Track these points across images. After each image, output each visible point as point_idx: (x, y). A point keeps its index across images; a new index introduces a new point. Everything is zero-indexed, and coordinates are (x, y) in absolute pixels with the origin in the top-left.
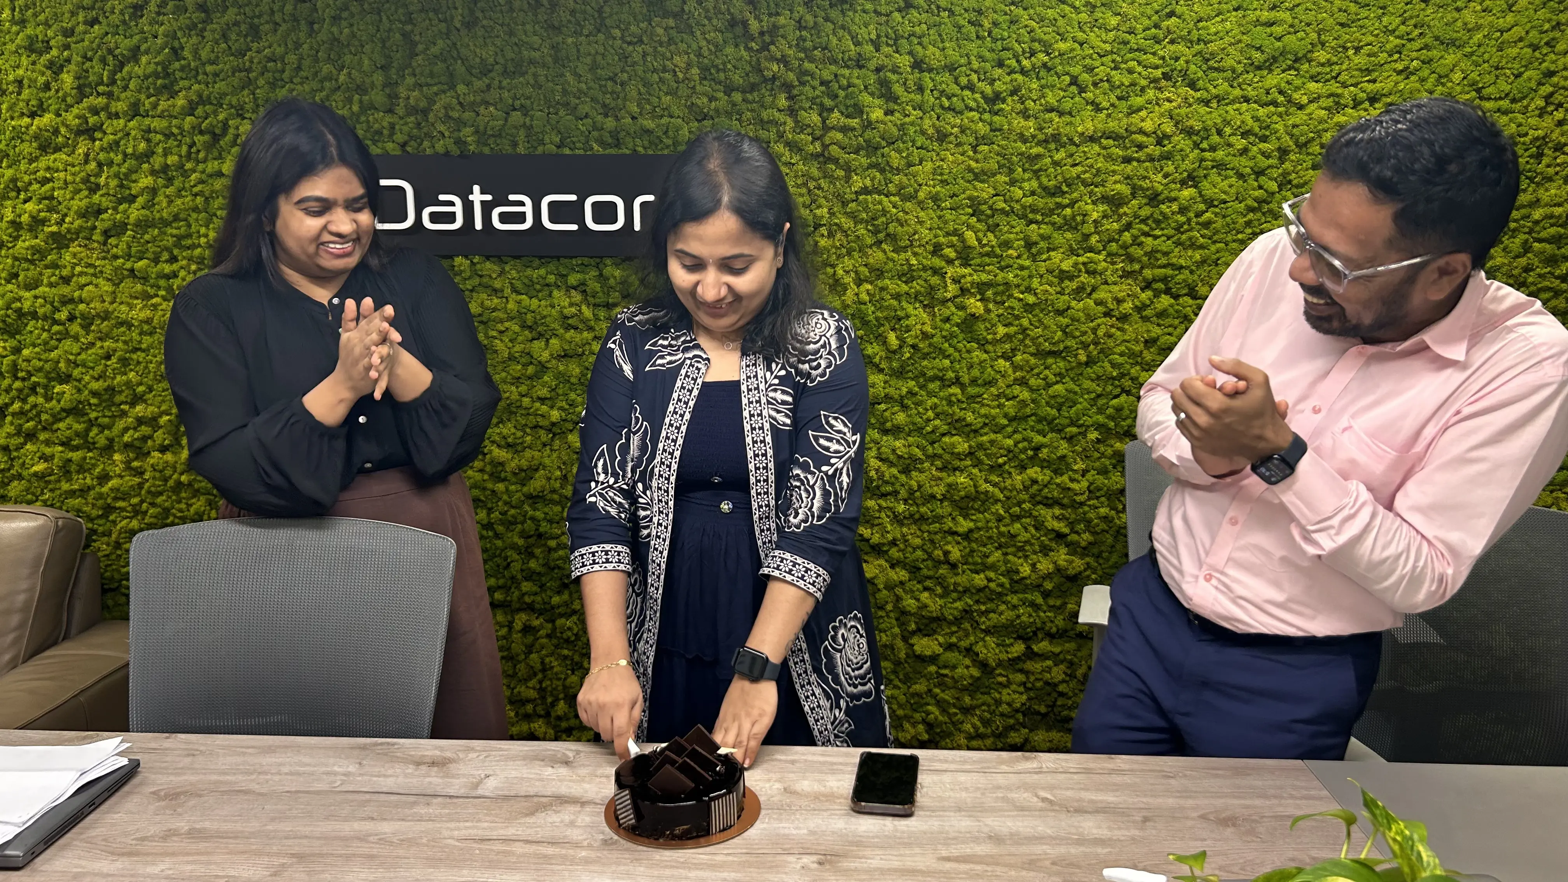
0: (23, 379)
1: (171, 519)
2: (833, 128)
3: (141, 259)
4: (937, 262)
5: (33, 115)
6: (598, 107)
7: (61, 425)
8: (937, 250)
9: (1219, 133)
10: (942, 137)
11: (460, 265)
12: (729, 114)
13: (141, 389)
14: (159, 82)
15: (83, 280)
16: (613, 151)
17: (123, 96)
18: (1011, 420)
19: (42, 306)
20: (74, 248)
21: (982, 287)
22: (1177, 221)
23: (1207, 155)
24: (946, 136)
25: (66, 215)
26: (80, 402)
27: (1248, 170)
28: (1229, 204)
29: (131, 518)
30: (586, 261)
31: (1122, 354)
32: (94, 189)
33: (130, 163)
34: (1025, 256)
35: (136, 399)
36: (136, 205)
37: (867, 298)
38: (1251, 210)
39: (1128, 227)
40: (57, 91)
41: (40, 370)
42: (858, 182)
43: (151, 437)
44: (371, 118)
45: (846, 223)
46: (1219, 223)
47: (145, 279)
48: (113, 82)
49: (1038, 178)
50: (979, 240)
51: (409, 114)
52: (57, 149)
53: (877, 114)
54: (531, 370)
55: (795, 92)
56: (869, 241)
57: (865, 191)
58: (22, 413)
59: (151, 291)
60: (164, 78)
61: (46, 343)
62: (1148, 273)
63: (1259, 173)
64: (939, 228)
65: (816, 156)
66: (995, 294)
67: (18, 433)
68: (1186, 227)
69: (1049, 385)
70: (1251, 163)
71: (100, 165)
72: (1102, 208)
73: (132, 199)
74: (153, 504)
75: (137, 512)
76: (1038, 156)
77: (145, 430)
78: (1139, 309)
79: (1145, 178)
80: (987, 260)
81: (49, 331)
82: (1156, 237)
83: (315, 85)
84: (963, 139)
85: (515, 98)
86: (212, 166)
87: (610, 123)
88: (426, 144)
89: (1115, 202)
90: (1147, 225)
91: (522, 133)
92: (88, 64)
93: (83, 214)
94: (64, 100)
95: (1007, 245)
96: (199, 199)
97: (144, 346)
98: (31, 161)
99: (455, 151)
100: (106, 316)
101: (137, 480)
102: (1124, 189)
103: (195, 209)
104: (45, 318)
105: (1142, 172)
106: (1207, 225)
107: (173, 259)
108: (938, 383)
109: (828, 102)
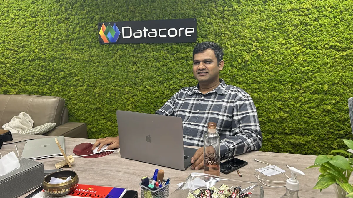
0: (55, 71)
1: (82, 101)
2: (225, 11)
3: (77, 46)
4: (251, 42)
5: (57, 16)
6: (172, 9)
7: (61, 81)
8: (251, 39)
9: (324, 7)
10: (252, 12)
11: (141, 45)
12: (201, 9)
13: (77, 73)
14: (81, 8)
15: (66, 50)
16: (175, 18)
17: (74, 11)
18: (269, 80)
19: (58, 56)
20: (64, 44)
21: (262, 48)
22: (312, 30)
23: (321, 13)
24: (253, 11)
25: (63, 37)
26: (65, 76)
27: (332, 17)
28: (327, 25)
29: (74, 101)
30: (168, 44)
31: (297, 64)
32: (68, 31)
33: (75, 25)
34: (273, 40)
35: (76, 75)
36: (76, 34)
37: (233, 51)
38: (333, 27)
39: (299, 32)
40: (61, 10)
41: (57, 69)
42: (231, 23)
43: (78, 83)
44: (123, 13)
45: (228, 33)
46: (324, 30)
47: (77, 50)
48: (72, 8)
49: (276, 21)
50: (261, 36)
51: (131, 12)
52: (61, 23)
53: (236, 7)
54: (156, 69)
55: (217, 3)
56: (234, 37)
57: (233, 25)
58: (54, 78)
59: (79, 52)
60: (82, 7)
61: (59, 64)
62: (304, 44)
63: (335, 17)
64: (251, 34)
65: (221, 17)
66: (265, 49)
67: (53, 83)
68: (315, 31)
69: (278, 71)
70: (333, 15)
71: (69, 26)
72: (292, 27)
73: (75, 33)
74: (79, 98)
75: (76, 99)
76: (276, 15)
77: (77, 82)
78: (302, 53)
79: (304, 20)
80: (263, 41)
81: (59, 61)
82: (307, 34)
83: (112, 7)
84: (257, 12)
85: (153, 7)
86: (91, 25)
87: (174, 12)
88: (134, 18)
89: (296, 26)
90: (304, 31)
91: (155, 15)
92: (67, 4)
93: (66, 36)
94: (63, 12)
95: (268, 37)
96: (88, 32)
97: (77, 64)
98: (56, 26)
99: (140, 20)
100: (70, 58)
101: (76, 93)
102: (299, 23)
103: (88, 35)
104: (59, 58)
105: (303, 18)
106: (320, 31)
107: (83, 45)
108: (251, 71)
109: (224, 5)
